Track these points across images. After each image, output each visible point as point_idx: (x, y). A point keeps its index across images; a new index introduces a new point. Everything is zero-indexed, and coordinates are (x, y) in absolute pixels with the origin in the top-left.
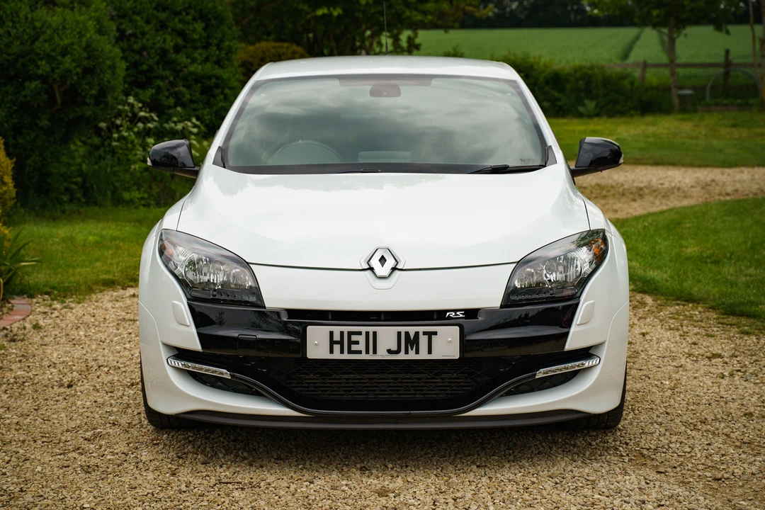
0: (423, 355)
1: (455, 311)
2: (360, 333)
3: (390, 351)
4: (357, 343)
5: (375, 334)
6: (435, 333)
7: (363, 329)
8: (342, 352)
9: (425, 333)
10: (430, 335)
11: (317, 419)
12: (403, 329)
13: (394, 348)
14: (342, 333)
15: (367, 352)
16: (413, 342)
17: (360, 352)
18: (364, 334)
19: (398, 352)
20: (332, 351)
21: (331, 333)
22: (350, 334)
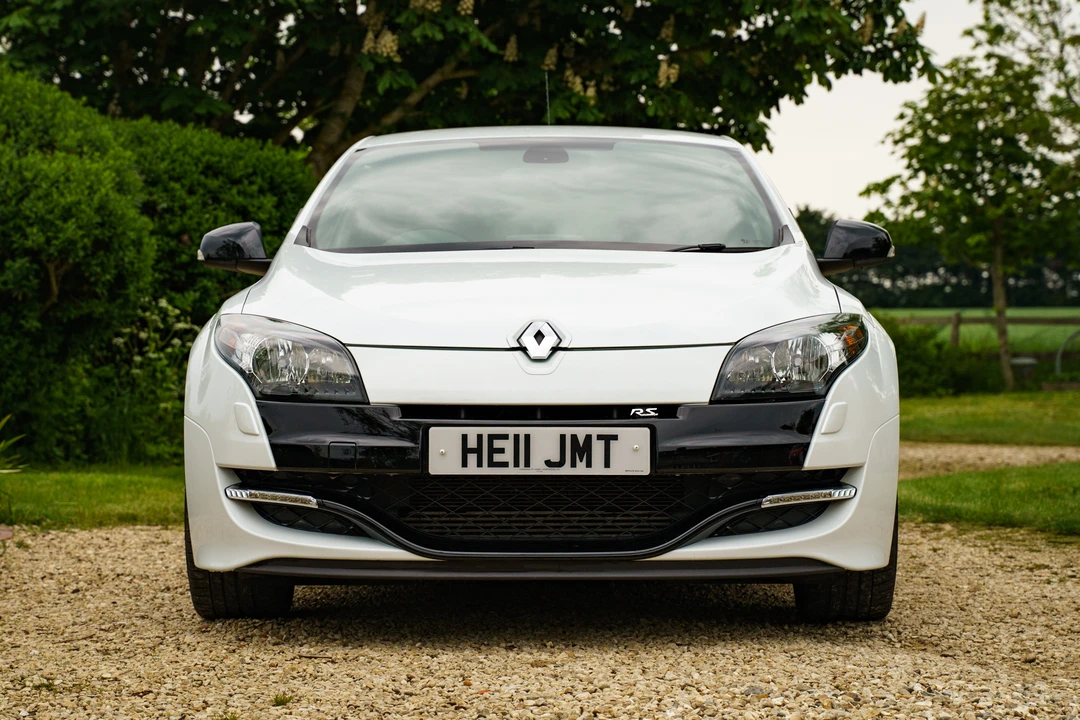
0: (598, 469)
1: (644, 406)
2: (505, 437)
3: (549, 463)
4: (502, 451)
5: (527, 437)
6: (615, 437)
7: (510, 431)
8: (480, 464)
9: (600, 437)
10: (607, 439)
11: (445, 563)
12: (568, 431)
13: (556, 458)
14: (480, 437)
15: (516, 464)
16: (582, 450)
17: (505, 465)
18: (511, 438)
19: (560, 464)
21: (465, 438)
22: (492, 437)
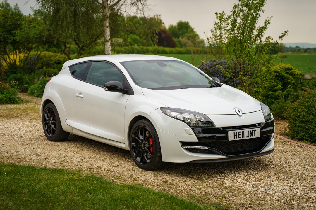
0: (254, 137)
1: (257, 124)
2: (240, 132)
3: (247, 136)
4: (240, 135)
5: (244, 132)
7: (241, 131)
8: (237, 138)
10: (255, 131)
11: (231, 158)
12: (249, 130)
13: (248, 136)
14: (237, 132)
15: (242, 137)
17: (241, 137)
19: (249, 136)
20: (234, 138)
21: (234, 133)
22: (239, 132)
